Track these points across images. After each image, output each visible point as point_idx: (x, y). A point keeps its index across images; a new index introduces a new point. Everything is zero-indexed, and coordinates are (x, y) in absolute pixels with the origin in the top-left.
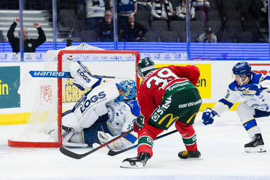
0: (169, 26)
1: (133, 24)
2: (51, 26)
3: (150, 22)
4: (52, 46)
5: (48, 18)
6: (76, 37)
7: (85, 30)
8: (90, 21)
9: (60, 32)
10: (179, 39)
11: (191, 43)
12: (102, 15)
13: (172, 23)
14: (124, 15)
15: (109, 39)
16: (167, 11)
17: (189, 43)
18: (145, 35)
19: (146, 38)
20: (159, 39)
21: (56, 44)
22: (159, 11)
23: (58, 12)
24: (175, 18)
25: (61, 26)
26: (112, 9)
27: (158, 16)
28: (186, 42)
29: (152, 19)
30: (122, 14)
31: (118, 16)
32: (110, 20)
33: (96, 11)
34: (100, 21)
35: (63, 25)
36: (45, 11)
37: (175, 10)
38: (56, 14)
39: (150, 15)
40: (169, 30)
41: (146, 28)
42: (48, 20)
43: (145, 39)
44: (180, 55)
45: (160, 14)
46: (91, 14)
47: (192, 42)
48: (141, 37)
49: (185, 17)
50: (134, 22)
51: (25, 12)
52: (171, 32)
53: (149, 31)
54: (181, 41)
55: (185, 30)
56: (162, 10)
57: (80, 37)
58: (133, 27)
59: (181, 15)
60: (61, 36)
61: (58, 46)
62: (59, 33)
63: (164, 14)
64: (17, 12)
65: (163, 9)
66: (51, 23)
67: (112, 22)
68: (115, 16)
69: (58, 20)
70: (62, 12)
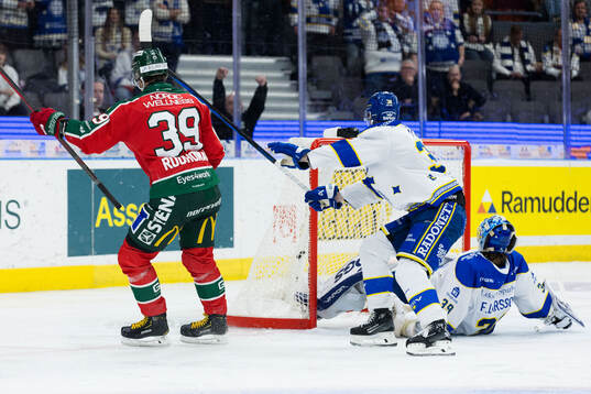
0: (528, 91)
1: (456, 86)
2: (297, 89)
3: (490, 83)
4: (297, 129)
5: (290, 72)
6: (344, 110)
7: (363, 97)
8: (373, 79)
9: (312, 100)
10: (547, 118)
11: (572, 127)
12: (395, 68)
13: (534, 85)
14: (439, 69)
15: (409, 117)
16: (525, 62)
17: (567, 125)
18: (481, 108)
19: (483, 114)
20: (509, 118)
21: (305, 126)
22: (509, 62)
23: (309, 62)
24: (540, 75)
25: (315, 87)
26: (415, 56)
27: (507, 72)
28: (561, 123)
29: (494, 76)
30: (436, 66)
31: (428, 71)
32: (411, 79)
33: (383, 60)
34: (393, 80)
35: (319, 86)
36: (284, 58)
37: (539, 59)
38: (305, 65)
39: (491, 69)
40: (529, 100)
41: (483, 94)
42: (288, 77)
43: (481, 117)
44: (549, 149)
45: (510, 68)
46: (373, 66)
47: (572, 124)
48: (473, 112)
49: (561, 75)
50: (461, 83)
51: (244, 60)
52: (532, 103)
53: (488, 102)
54: (552, 122)
55: (560, 100)
56: (513, 60)
57: (352, 110)
58: (455, 93)
59: (553, 71)
60: (315, 108)
61: (308, 129)
62: (310, 103)
63: (518, 68)
64: (229, 59)
65: (517, 57)
66: (294, 82)
67: (416, 81)
68: (423, 71)
69: (310, 76)
70: (316, 61)
